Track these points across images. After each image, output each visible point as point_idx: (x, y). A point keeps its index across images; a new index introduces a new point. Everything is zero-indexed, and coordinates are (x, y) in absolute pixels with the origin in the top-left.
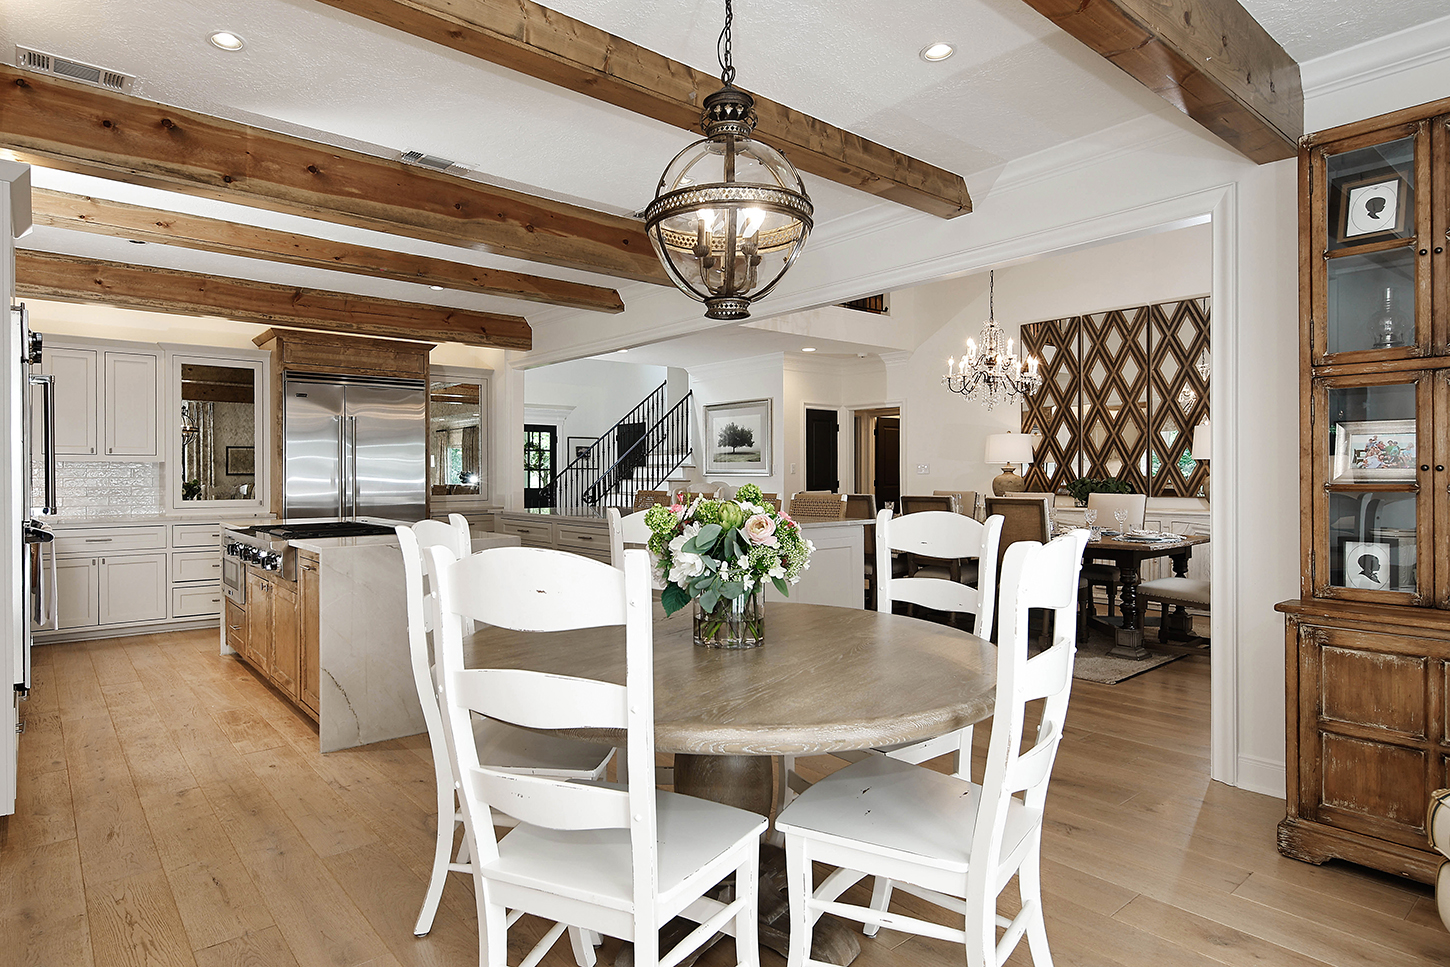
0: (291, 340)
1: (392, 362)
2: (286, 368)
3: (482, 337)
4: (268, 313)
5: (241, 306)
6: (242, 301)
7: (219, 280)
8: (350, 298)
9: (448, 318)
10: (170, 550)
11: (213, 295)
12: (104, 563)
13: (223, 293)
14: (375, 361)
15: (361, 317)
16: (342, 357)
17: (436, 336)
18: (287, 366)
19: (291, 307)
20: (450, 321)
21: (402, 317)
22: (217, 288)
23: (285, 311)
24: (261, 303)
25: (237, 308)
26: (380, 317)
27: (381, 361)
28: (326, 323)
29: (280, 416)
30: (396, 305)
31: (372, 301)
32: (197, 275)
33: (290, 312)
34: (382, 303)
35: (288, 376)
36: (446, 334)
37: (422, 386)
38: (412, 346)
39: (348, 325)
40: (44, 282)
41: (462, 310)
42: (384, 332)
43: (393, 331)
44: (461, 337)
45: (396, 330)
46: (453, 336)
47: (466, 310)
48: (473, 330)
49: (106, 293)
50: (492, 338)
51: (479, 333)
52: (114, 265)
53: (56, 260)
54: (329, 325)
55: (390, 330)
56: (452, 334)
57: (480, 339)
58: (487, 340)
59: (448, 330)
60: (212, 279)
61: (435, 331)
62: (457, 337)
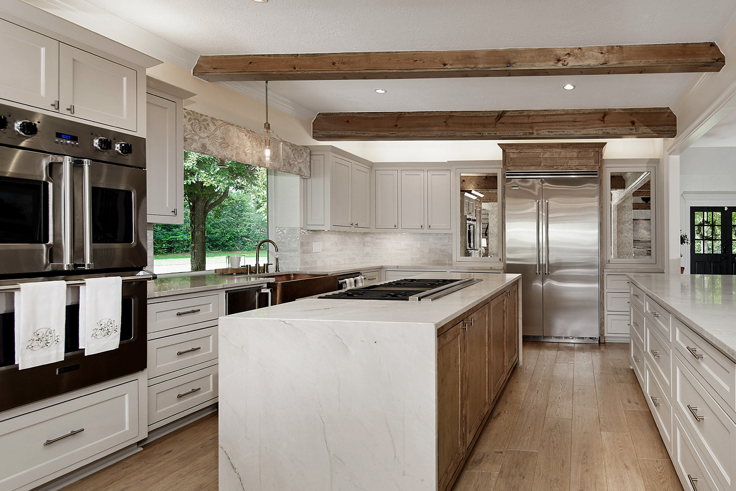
0: (511, 151)
1: (576, 160)
2: (507, 170)
4: (481, 131)
5: (466, 129)
7: (454, 114)
8: (532, 113)
9: (603, 117)
11: (451, 124)
14: (563, 160)
15: (539, 126)
16: (542, 159)
18: (509, 168)
20: (606, 120)
21: (568, 121)
25: (464, 131)
27: (567, 159)
29: (504, 202)
30: (564, 113)
31: (546, 113)
34: (554, 113)
35: (507, 175)
36: (602, 130)
37: (596, 175)
38: (589, 145)
39: (530, 133)
40: (372, 129)
41: (615, 109)
42: (555, 135)
43: (562, 133)
44: (614, 131)
45: (564, 132)
46: (607, 131)
47: (618, 109)
48: (624, 124)
49: (398, 131)
50: (640, 129)
51: (629, 126)
52: (402, 114)
53: (377, 116)
54: (518, 134)
55: (560, 133)
56: (607, 130)
57: (630, 131)
58: (636, 131)
59: (604, 127)
60: (450, 114)
61: (593, 129)
62: (611, 132)
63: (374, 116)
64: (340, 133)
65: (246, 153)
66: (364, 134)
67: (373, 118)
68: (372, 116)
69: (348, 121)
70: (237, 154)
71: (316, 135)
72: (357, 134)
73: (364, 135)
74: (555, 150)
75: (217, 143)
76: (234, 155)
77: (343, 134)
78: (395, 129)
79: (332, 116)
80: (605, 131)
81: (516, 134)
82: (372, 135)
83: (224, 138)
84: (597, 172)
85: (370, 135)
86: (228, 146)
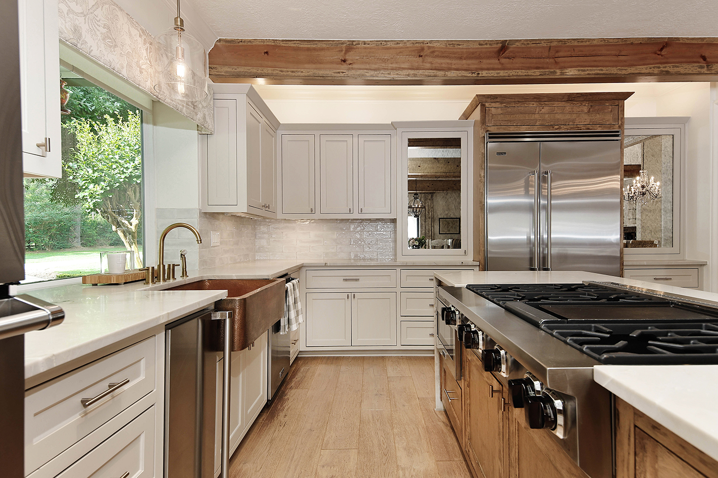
0: (493, 105)
1: (586, 117)
2: (488, 131)
3: (702, 67)
4: (477, 69)
5: (454, 67)
6: (454, 62)
7: (435, 45)
8: (555, 44)
9: (661, 50)
10: (399, 290)
11: (430, 59)
12: (354, 298)
13: (437, 56)
14: (568, 117)
15: (565, 62)
16: (537, 116)
17: (647, 71)
18: (489, 129)
19: (497, 61)
20: (663, 53)
21: (609, 55)
22: (433, 52)
23: (491, 66)
24: (470, 62)
25: (449, 69)
26: (585, 58)
27: (574, 116)
28: (531, 72)
29: (482, 175)
30: (603, 43)
31: (576, 44)
32: (417, 42)
33: (496, 66)
34: (588, 43)
35: (490, 138)
36: (659, 68)
37: (618, 136)
38: (607, 97)
39: (551, 72)
40: (306, 66)
41: (678, 39)
42: (588, 74)
43: (599, 72)
44: (676, 70)
45: (602, 70)
46: (666, 69)
47: (682, 38)
48: (691, 60)
49: (349, 69)
50: (714, 66)
51: (699, 62)
52: (354, 43)
53: (314, 46)
54: (533, 74)
55: (596, 72)
56: (665, 67)
57: (700, 70)
58: (708, 70)
59: (661, 63)
60: (429, 45)
61: (646, 66)
62: (671, 70)
63: (309, 46)
64: (255, 71)
65: (140, 68)
66: (293, 72)
67: (308, 49)
68: (306, 46)
69: (267, 53)
70: (129, 66)
71: (214, 72)
72: (282, 71)
73: (293, 74)
74: (556, 104)
75: (98, 33)
76: (125, 65)
77: (259, 72)
78: (343, 67)
79: (241, 44)
80: (664, 69)
81: (530, 74)
82: (306, 75)
83: (109, 28)
84: (618, 132)
85: (302, 74)
86: (116, 46)
